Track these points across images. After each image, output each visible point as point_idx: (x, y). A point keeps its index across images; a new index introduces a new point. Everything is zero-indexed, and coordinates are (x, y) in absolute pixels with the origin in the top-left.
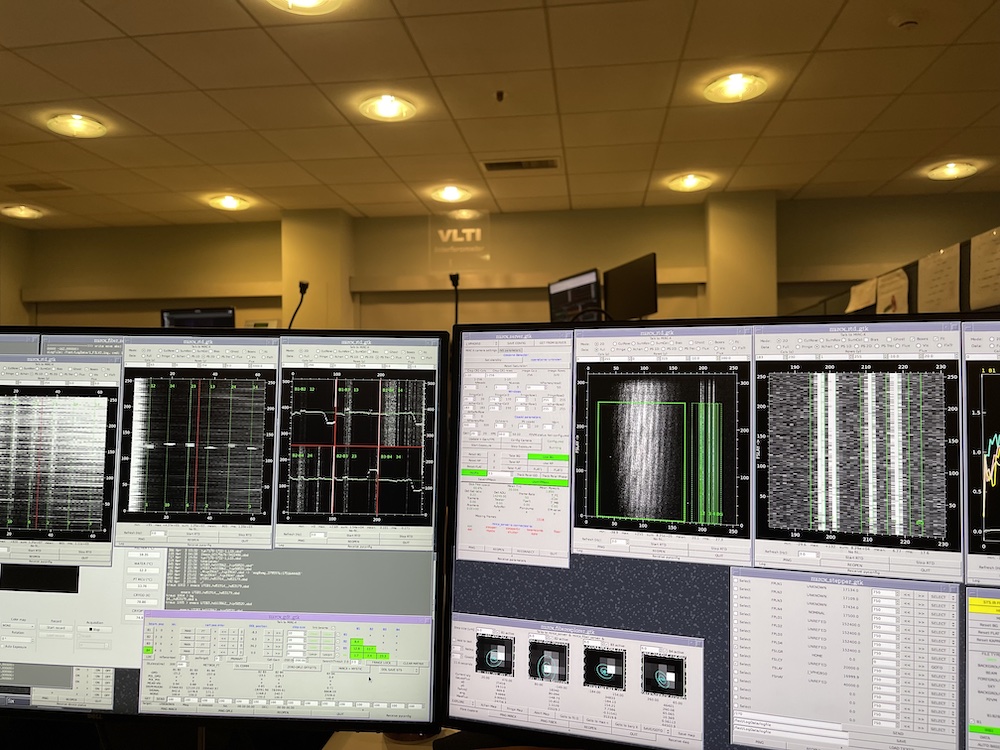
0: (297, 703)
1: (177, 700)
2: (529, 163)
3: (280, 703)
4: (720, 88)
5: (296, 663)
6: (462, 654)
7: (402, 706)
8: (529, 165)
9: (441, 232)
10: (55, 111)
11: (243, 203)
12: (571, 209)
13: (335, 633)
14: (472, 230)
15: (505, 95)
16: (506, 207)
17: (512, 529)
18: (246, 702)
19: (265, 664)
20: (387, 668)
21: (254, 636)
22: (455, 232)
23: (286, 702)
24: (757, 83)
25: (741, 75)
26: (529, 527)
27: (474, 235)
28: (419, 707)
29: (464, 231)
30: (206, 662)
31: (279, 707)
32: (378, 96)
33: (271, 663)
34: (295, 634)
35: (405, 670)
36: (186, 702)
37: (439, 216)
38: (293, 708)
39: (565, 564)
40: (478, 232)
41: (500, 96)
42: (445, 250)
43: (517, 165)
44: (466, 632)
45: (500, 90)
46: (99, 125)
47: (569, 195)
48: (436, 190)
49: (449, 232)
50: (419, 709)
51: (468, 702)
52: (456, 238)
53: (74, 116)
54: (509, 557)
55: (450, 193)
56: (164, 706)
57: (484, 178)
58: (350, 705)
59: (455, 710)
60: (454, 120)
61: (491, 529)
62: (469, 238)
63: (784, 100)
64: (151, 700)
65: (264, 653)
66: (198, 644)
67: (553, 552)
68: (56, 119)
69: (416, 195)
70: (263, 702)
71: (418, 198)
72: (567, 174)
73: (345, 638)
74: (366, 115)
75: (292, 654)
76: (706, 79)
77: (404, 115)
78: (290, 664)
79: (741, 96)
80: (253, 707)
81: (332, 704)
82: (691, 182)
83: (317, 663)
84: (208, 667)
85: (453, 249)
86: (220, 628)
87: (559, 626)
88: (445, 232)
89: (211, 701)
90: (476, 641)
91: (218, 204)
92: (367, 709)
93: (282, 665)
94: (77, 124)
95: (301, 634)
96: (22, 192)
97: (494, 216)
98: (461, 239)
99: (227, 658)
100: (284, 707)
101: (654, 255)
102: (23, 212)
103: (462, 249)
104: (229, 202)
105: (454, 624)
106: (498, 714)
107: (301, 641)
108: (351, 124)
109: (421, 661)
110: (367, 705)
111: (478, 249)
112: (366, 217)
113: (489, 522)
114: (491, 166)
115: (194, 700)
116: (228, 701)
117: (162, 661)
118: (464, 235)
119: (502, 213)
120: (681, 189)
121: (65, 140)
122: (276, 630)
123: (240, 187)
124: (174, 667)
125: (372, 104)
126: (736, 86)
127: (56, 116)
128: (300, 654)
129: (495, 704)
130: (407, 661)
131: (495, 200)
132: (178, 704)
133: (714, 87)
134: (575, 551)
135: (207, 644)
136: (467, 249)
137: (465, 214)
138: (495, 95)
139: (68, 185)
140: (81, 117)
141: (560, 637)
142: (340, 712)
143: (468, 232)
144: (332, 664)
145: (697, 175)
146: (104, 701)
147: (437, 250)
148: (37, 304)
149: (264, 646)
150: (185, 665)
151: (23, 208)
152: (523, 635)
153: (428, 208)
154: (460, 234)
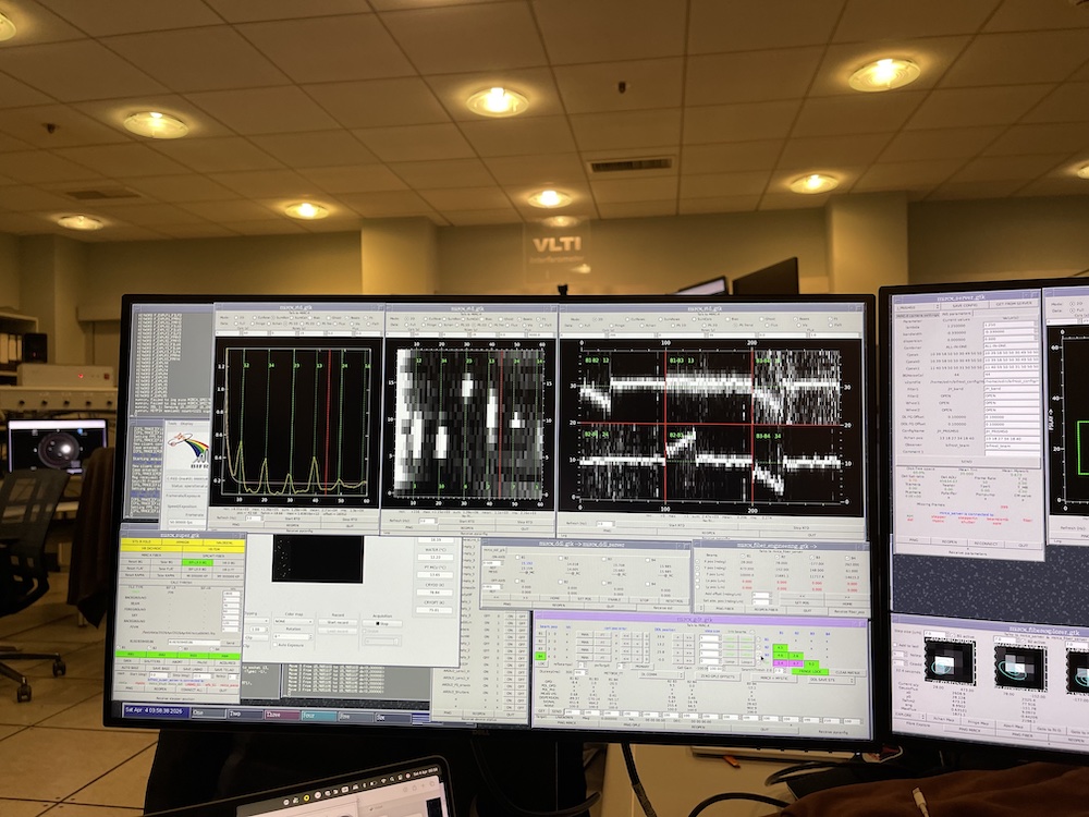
0: (714, 717)
1: (576, 712)
2: (640, 162)
3: (694, 716)
4: (868, 75)
5: (710, 671)
6: (906, 662)
7: (836, 721)
8: (640, 165)
9: (537, 241)
10: (134, 109)
11: (322, 210)
12: (677, 214)
13: (755, 639)
14: (571, 239)
15: (628, 86)
16: (605, 213)
17: (968, 519)
18: (655, 715)
19: (675, 673)
20: (817, 677)
21: (661, 640)
22: (552, 240)
23: (701, 715)
24: (910, 68)
25: (891, 60)
26: (989, 517)
27: (572, 244)
28: (856, 722)
29: (562, 239)
30: (607, 669)
31: (693, 721)
32: (487, 89)
33: (681, 671)
34: (705, 638)
35: (838, 680)
36: (586, 715)
37: (532, 224)
38: (709, 722)
39: (1040, 557)
40: (578, 240)
41: (622, 87)
42: (541, 261)
43: (628, 166)
44: (909, 637)
45: (623, 80)
46: (181, 124)
47: (678, 200)
48: (535, 194)
49: (545, 241)
50: (855, 723)
51: (915, 715)
52: (553, 248)
53: (153, 114)
54: (964, 550)
55: (549, 198)
56: (561, 720)
57: (589, 181)
58: (775, 719)
59: (899, 725)
60: (567, 116)
61: (938, 519)
62: (567, 247)
63: (933, 89)
64: (546, 712)
65: (673, 660)
66: (599, 649)
67: (1023, 543)
68: (134, 117)
69: (510, 200)
70: (674, 716)
71: (512, 204)
72: (680, 175)
73: (767, 643)
74: (473, 110)
75: (705, 662)
76: (852, 66)
77: (515, 109)
78: (704, 672)
79: (888, 84)
80: (664, 720)
81: (754, 718)
82: (815, 183)
83: (736, 672)
84: (610, 676)
85: (551, 260)
86: (622, 632)
87: (1032, 627)
88: (541, 241)
89: (615, 714)
90: (924, 645)
91: (295, 212)
92: (796, 724)
93: (695, 674)
94: (156, 124)
95: (716, 639)
96: (83, 200)
97: (594, 223)
98: (559, 249)
99: (632, 666)
100: (698, 721)
101: (796, 259)
102: (81, 223)
103: (560, 260)
104: (307, 210)
105: (894, 626)
106: (957, 728)
107: (716, 646)
108: (454, 122)
109: (857, 670)
110: (796, 720)
111: (577, 258)
112: (452, 225)
113: (936, 511)
114: (598, 167)
115: (595, 713)
116: (634, 714)
117: (557, 668)
118: (562, 244)
119: (601, 220)
120: (803, 191)
121: (141, 142)
122: (686, 634)
123: (318, 194)
124: (571, 675)
125: (482, 98)
126: (885, 72)
127: (135, 114)
128: (716, 662)
129: (951, 717)
130: (839, 670)
131: (596, 205)
132: (577, 716)
133: (861, 74)
134: (1051, 542)
135: (607, 649)
136: (566, 259)
137: (561, 221)
138: (617, 87)
139: (138, 193)
140: (161, 115)
141: (1034, 640)
142: (765, 727)
143: (567, 240)
144: (752, 673)
145: (822, 175)
146: (518, 715)
147: (533, 260)
148: (94, 323)
149: (673, 652)
150: (583, 673)
151: (82, 218)
152: (986, 639)
153: (521, 216)
154: (558, 243)
